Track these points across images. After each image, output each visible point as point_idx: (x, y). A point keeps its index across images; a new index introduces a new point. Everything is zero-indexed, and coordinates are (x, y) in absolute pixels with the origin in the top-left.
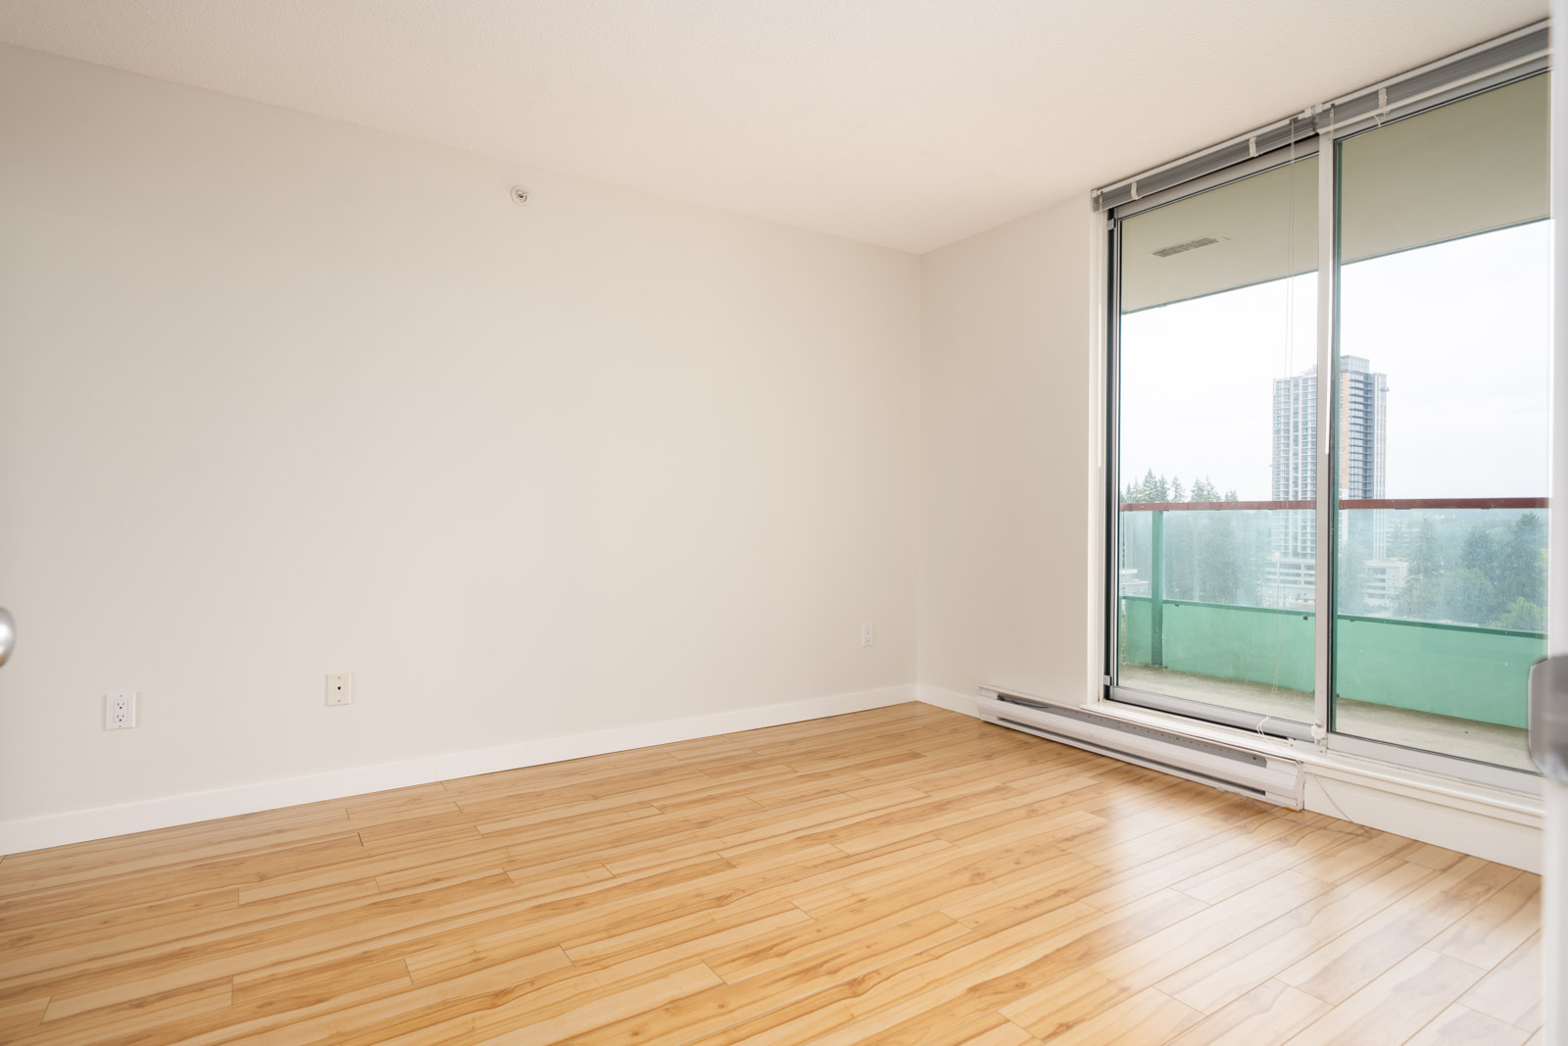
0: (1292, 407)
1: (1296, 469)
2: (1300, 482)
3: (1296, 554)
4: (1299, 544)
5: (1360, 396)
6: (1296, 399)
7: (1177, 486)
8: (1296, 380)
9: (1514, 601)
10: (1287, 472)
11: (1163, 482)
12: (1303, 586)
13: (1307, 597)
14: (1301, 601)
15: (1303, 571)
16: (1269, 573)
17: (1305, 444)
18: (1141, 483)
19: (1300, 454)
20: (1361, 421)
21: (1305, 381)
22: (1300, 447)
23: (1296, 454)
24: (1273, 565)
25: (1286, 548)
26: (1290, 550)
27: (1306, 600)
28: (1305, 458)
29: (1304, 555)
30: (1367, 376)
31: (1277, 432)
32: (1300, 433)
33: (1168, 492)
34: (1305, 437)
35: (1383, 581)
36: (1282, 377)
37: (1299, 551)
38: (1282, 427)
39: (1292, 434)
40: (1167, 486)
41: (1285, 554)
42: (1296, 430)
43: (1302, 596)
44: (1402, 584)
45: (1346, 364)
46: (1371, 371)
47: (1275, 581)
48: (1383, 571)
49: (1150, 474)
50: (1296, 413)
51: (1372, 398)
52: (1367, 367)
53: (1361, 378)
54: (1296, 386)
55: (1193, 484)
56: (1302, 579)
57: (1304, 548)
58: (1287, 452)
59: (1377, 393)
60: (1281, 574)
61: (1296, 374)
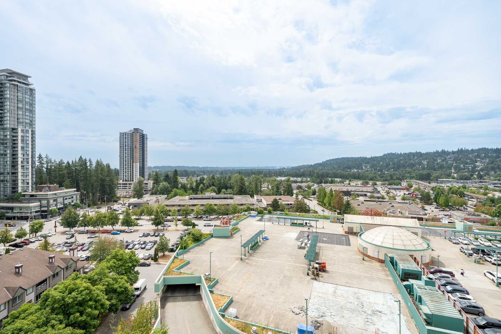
0: (124, 140)
1: (126, 157)
2: (127, 161)
3: (126, 181)
5: (141, 137)
6: (126, 138)
7: (90, 161)
8: (126, 133)
9: (174, 189)
10: (123, 158)
11: (86, 160)
12: (128, 189)
13: (129, 192)
14: (128, 193)
15: (128, 185)
16: (118, 186)
17: (128, 151)
18: (77, 160)
19: (127, 153)
20: (142, 146)
21: (128, 134)
22: (127, 151)
23: (126, 153)
24: (120, 184)
25: (123, 179)
26: (125, 180)
27: (129, 193)
28: (128, 154)
29: (128, 181)
30: (143, 134)
33: (87, 163)
34: (128, 149)
35: (147, 186)
36: (123, 132)
37: (127, 180)
38: (122, 146)
39: (124, 148)
41: (123, 181)
42: (126, 145)
43: (128, 192)
44: (151, 187)
45: (138, 131)
46: (144, 133)
47: (121, 188)
48: (147, 184)
49: (81, 157)
50: (126, 142)
51: (144, 140)
52: (143, 132)
53: (142, 135)
54: (126, 134)
55: (96, 161)
56: (128, 187)
57: (128, 179)
58: (123, 153)
59: (145, 139)
60: (122, 186)
61: (126, 132)
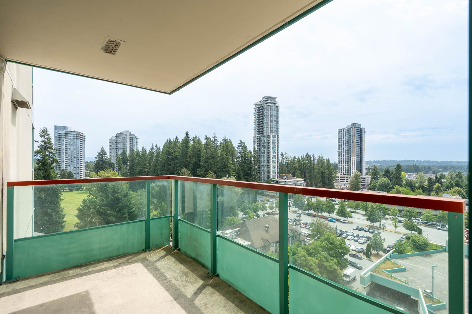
0: (342, 136)
1: (344, 152)
2: (345, 155)
3: (344, 174)
4: (345, 172)
5: (359, 132)
6: (344, 134)
7: (313, 156)
8: (343, 129)
9: (395, 186)
10: (341, 153)
11: (310, 155)
12: (346, 182)
13: (346, 185)
14: (345, 186)
15: (345, 179)
16: (337, 179)
17: (346, 146)
18: (305, 156)
19: (345, 148)
20: (359, 140)
21: (346, 129)
22: (345, 147)
23: (344, 148)
24: (338, 177)
25: (341, 173)
26: (342, 173)
27: (346, 186)
28: (346, 149)
29: (346, 175)
30: (361, 128)
31: (339, 143)
32: (345, 143)
33: (312, 158)
34: (346, 144)
35: (365, 181)
36: (339, 129)
37: (345, 173)
38: (340, 141)
39: (342, 143)
40: (311, 157)
41: (341, 174)
42: (344, 140)
43: (345, 185)
44: (369, 182)
45: (356, 125)
46: (362, 127)
47: (339, 181)
48: (365, 178)
49: (307, 153)
50: (343, 138)
51: (362, 134)
52: (360, 126)
53: (359, 129)
54: (343, 131)
55: (318, 156)
56: (345, 181)
57: (346, 173)
58: (341, 148)
59: (363, 133)
60: (340, 179)
61: (344, 128)
